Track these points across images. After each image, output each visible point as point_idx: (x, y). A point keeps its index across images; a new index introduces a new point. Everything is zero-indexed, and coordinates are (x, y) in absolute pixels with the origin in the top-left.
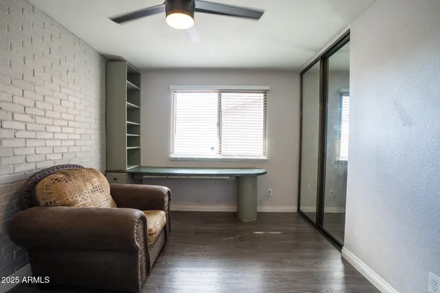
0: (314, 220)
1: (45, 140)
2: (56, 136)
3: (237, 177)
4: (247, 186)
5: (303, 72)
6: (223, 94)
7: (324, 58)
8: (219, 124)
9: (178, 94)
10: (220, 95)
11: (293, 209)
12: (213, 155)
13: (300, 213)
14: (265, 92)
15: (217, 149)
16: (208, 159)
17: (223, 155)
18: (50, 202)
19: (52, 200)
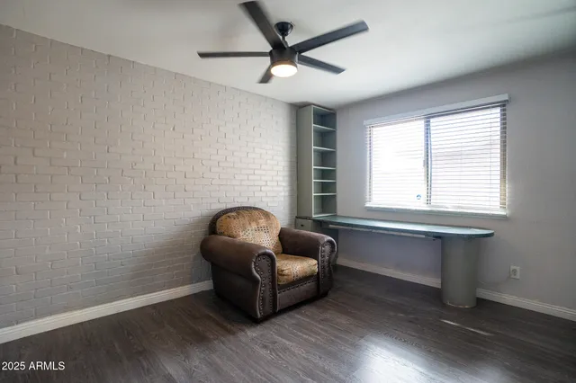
1: (234, 185)
2: (244, 183)
8: (427, 163)
9: (374, 129)
10: (429, 121)
12: (421, 205)
14: (503, 105)
15: (424, 198)
16: (409, 210)
17: (433, 206)
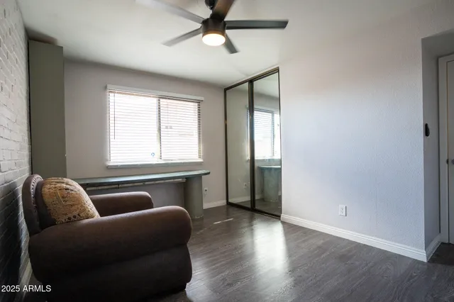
0: (249, 206)
3: (186, 178)
4: (195, 185)
5: (227, 90)
6: (161, 100)
7: (251, 81)
10: (159, 100)
11: (223, 202)
12: (155, 160)
13: (229, 204)
14: (199, 102)
15: (157, 154)
17: (165, 160)
18: (75, 217)
19: (75, 213)
